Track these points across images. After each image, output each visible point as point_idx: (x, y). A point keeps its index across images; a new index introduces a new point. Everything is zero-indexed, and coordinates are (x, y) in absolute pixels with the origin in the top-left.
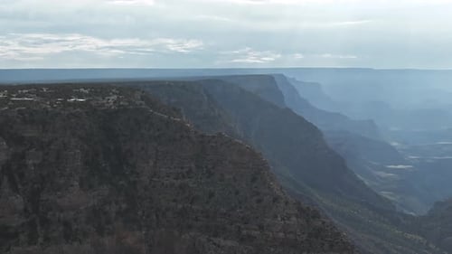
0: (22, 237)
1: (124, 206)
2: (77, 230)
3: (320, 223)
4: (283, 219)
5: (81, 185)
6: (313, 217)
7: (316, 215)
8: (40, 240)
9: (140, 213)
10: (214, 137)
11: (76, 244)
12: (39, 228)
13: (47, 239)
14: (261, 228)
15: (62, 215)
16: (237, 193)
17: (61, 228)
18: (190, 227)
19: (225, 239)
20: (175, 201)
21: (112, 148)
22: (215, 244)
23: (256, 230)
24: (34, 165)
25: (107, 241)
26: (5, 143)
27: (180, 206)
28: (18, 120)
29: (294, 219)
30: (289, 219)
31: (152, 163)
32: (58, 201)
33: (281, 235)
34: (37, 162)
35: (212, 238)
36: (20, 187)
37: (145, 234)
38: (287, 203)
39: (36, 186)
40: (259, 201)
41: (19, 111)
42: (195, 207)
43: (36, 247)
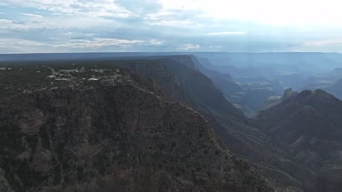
0: (50, 179)
1: (118, 152)
2: (87, 173)
3: (250, 172)
4: (225, 170)
5: (90, 141)
6: (245, 168)
7: (246, 167)
8: (62, 180)
9: (129, 155)
10: (174, 105)
11: (85, 184)
12: (62, 171)
13: (66, 180)
14: (209, 174)
15: (77, 163)
16: (190, 144)
17: (76, 172)
18: (160, 166)
19: (184, 179)
20: (150, 148)
21: (112, 111)
22: (177, 181)
23: (205, 176)
24: (61, 127)
25: (107, 178)
26: (41, 113)
27: (154, 151)
28: (52, 97)
29: (232, 170)
30: (229, 170)
31: (136, 121)
32: (75, 153)
33: (224, 181)
34: (63, 124)
35: (175, 177)
36: (51, 142)
37: (132, 171)
38: (226, 158)
39: (61, 141)
40: (206, 152)
41: (53, 90)
42: (164, 152)
43: (59, 186)
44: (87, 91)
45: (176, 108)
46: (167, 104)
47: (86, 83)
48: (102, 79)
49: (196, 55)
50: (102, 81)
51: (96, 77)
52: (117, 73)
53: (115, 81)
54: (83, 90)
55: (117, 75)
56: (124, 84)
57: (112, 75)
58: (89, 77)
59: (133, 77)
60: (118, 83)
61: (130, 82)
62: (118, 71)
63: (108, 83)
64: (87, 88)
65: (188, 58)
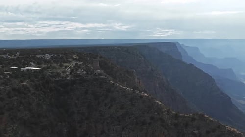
44: (14, 89)
45: (198, 128)
46: (177, 116)
47: (16, 75)
48: (48, 68)
49: (181, 43)
50: (48, 73)
51: (38, 65)
52: (74, 59)
53: (72, 71)
54: (8, 88)
55: (74, 63)
56: (89, 77)
57: (65, 63)
58: (24, 65)
59: (103, 66)
60: (79, 76)
61: (100, 74)
62: (75, 56)
63: (58, 74)
64: (16, 83)
65: (172, 46)
